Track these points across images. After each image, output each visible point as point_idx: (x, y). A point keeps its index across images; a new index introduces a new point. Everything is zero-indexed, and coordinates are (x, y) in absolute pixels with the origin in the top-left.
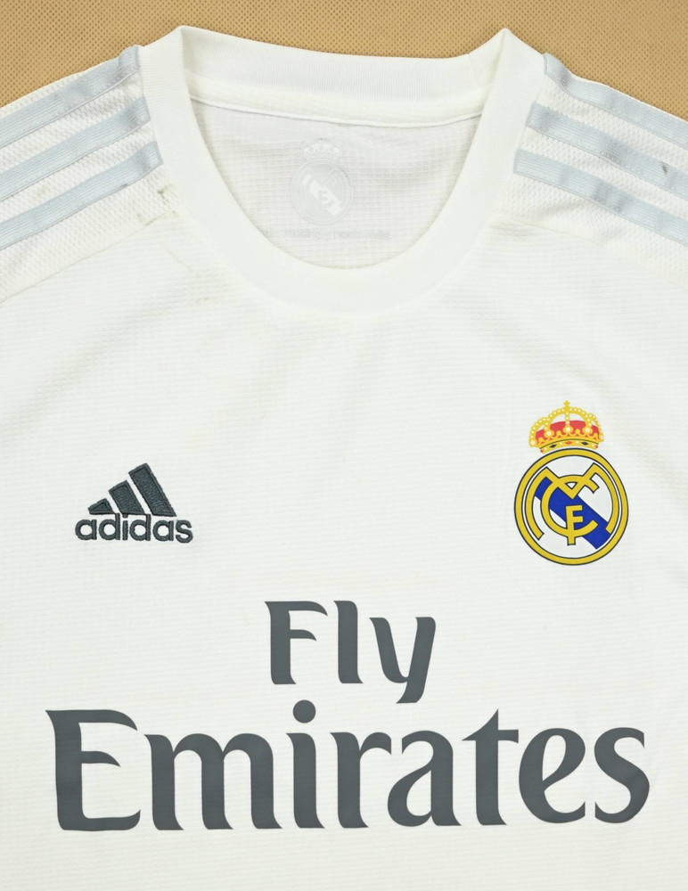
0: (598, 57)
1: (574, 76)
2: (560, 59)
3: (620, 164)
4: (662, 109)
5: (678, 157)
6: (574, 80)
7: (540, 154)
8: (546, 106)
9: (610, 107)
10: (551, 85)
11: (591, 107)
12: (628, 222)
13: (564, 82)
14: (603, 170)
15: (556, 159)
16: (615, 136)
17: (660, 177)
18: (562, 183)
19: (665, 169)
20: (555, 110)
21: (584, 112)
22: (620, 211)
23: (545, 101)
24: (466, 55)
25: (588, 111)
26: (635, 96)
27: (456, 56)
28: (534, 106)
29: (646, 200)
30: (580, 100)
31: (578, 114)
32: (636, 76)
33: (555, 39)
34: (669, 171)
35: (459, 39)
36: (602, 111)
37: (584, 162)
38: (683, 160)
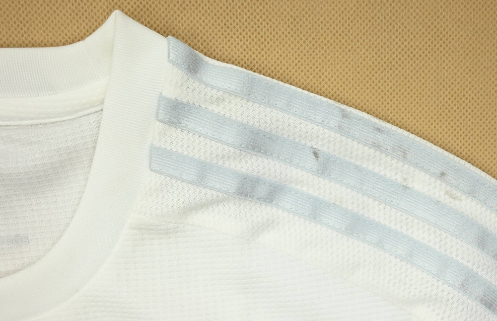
0: (237, 34)
1: (207, 59)
2: (186, 42)
3: (265, 153)
4: (308, 90)
5: (329, 142)
6: (207, 63)
7: (174, 150)
8: (173, 98)
9: (248, 93)
10: (177, 74)
11: (227, 95)
12: (280, 212)
13: (193, 67)
14: (246, 162)
15: (191, 155)
16: (257, 125)
17: (311, 162)
18: (200, 180)
19: (316, 155)
20: (185, 101)
21: (219, 101)
22: (271, 202)
23: (171, 93)
24: (81, 43)
25: (223, 100)
26: (278, 79)
27: (70, 44)
28: (161, 97)
29: (298, 187)
30: (213, 88)
31: (212, 103)
32: (280, 53)
33: (188, 15)
34: (320, 156)
35: (81, 21)
36: (239, 99)
37: (223, 157)
38: (335, 144)
